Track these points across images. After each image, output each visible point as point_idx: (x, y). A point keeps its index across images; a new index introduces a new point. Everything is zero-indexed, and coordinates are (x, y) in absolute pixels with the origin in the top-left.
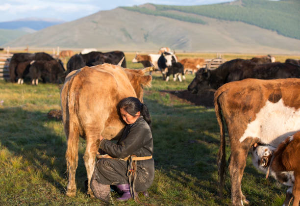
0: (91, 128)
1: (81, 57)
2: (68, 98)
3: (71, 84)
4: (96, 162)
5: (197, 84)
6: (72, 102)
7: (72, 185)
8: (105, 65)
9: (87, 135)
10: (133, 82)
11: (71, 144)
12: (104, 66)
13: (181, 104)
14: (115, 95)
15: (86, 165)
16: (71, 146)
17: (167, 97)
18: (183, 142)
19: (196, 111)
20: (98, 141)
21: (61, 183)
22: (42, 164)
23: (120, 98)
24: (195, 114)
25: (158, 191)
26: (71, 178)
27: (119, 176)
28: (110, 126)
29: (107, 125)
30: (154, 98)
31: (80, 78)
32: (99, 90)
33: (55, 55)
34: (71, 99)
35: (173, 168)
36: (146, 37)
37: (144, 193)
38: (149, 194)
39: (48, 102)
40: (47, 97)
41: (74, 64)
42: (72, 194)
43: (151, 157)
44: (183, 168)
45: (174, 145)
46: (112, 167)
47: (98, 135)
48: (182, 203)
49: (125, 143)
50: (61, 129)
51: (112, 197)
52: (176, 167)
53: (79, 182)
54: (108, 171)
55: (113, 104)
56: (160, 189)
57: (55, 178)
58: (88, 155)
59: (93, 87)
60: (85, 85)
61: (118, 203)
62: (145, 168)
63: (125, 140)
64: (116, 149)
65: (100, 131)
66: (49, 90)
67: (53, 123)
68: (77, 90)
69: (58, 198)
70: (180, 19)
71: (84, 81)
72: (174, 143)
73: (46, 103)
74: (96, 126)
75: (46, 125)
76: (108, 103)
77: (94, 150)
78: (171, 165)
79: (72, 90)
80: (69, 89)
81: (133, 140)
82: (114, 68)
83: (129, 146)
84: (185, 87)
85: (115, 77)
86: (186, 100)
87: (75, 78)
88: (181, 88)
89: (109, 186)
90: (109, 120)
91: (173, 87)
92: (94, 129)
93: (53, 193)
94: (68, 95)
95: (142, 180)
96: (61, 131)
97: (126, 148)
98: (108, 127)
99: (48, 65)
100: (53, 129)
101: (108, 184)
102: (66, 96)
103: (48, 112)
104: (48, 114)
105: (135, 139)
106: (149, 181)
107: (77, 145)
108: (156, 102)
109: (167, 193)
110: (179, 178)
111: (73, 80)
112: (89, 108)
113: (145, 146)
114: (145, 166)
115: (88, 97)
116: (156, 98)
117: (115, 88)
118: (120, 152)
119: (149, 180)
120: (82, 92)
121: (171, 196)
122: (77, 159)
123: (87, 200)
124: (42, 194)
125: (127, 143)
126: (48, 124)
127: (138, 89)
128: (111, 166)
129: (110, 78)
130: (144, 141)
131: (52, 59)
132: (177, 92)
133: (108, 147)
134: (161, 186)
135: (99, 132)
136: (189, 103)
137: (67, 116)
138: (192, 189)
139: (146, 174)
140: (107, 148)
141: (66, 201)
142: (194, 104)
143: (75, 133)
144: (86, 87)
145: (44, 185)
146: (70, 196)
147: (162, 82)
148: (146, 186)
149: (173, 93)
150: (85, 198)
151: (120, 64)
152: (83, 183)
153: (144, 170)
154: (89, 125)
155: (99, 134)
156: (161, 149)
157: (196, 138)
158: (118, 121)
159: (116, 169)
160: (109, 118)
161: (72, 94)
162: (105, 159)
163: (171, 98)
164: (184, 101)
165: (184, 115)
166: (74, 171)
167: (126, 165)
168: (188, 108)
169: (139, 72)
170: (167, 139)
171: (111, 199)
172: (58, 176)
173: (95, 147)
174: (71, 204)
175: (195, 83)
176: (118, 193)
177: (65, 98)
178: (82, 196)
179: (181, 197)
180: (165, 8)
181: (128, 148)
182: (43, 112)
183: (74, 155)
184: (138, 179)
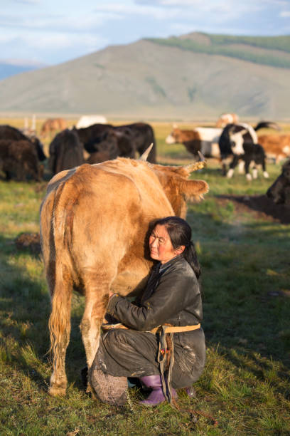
0: (94, 274)
1: (76, 134)
2: (54, 222)
3: (59, 196)
4: (102, 335)
5: (284, 186)
6: (60, 228)
7: (58, 376)
8: (119, 160)
9: (86, 287)
10: (168, 189)
11: (59, 302)
12: (117, 163)
13: (255, 220)
14: (137, 215)
15: (85, 340)
16: (59, 306)
17: (229, 208)
18: (258, 293)
19: (281, 235)
20: (106, 296)
21: (40, 370)
22: (6, 335)
23: (146, 221)
24: (280, 240)
25: (212, 386)
26: (57, 363)
27: (143, 360)
28: (128, 271)
29: (121, 269)
30: (206, 210)
31: (75, 185)
32: (108, 206)
33: (29, 129)
34: (58, 223)
35: (240, 345)
36: (192, 94)
37: (187, 390)
38: (197, 393)
39: (15, 217)
40: (15, 208)
41: (63, 148)
42: (58, 391)
43: (199, 326)
44: (257, 343)
45: (241, 301)
46: (131, 345)
47: (105, 286)
48: (255, 410)
49: (152, 303)
50: (40, 268)
51: (131, 397)
52: (245, 341)
53: (72, 370)
54: (122, 352)
55: (133, 231)
56: (215, 384)
57: (28, 361)
58: (89, 322)
59: (98, 203)
60: (83, 197)
61: (141, 409)
62: (189, 345)
63: (151, 299)
64: (136, 315)
65: (110, 280)
66: (17, 194)
67: (24, 258)
68: (69, 207)
69: (35, 400)
70: (254, 60)
71: (83, 190)
72: (241, 297)
73: (12, 220)
74: (102, 272)
75: (12, 261)
76: (124, 230)
77: (99, 314)
78: (236, 338)
79: (60, 207)
80: (55, 206)
81: (165, 298)
82: (135, 166)
83: (159, 309)
84: (264, 188)
85: (136, 183)
86: (264, 214)
87: (66, 186)
88: (255, 192)
89: (126, 378)
90: (126, 261)
91: (240, 189)
92: (99, 277)
93: (25, 390)
94: (53, 217)
95: (185, 368)
96: (39, 272)
97: (154, 311)
98: (123, 272)
99: (15, 146)
100: (24, 269)
101: (124, 375)
102: (49, 217)
103: (15, 236)
104: (16, 240)
105: (169, 297)
106: (196, 370)
107: (68, 304)
108: (210, 216)
109: (229, 390)
110: (250, 363)
111: (61, 190)
112: (90, 239)
113: (188, 309)
114: (188, 342)
115: (89, 220)
116: (209, 209)
117: (137, 204)
118: (143, 320)
119: (198, 367)
120: (78, 210)
121: (237, 395)
122: (68, 330)
123: (86, 403)
124: (5, 391)
125: (155, 303)
126: (17, 259)
127: (178, 201)
128: (129, 343)
129: (128, 185)
130: (186, 299)
131: (23, 137)
132: (247, 199)
133: (121, 311)
134: (218, 377)
135: (108, 282)
136: (270, 219)
137: (51, 253)
138: (273, 384)
139: (191, 357)
140: (119, 313)
141: (48, 405)
142: (278, 220)
143: (65, 283)
144: (85, 201)
145: (9, 375)
146: (55, 395)
147: (221, 179)
148: (192, 377)
149: (240, 200)
150: (83, 399)
151: (145, 156)
152: (79, 371)
153: (187, 349)
154: (89, 270)
155: (108, 284)
156: (218, 307)
157: (281, 287)
158: (141, 262)
159: (139, 349)
160: (125, 256)
161: (61, 214)
162: (118, 330)
163: (237, 209)
164: (260, 216)
165: (261, 241)
166: (64, 350)
167: (154, 340)
168: (267, 228)
169: (180, 172)
170: (229, 289)
171: (129, 401)
172: (34, 357)
173: (100, 309)
174: (58, 410)
175: (280, 185)
176: (141, 390)
177: (49, 221)
178: (77, 396)
179: (254, 399)
180: (227, 40)
181: (156, 313)
182: (7, 236)
183: (64, 323)
184: (177, 365)
